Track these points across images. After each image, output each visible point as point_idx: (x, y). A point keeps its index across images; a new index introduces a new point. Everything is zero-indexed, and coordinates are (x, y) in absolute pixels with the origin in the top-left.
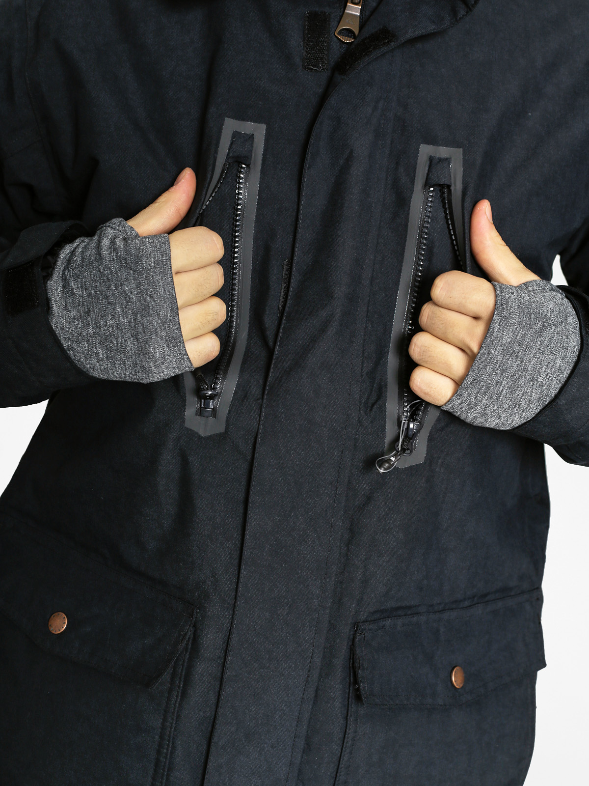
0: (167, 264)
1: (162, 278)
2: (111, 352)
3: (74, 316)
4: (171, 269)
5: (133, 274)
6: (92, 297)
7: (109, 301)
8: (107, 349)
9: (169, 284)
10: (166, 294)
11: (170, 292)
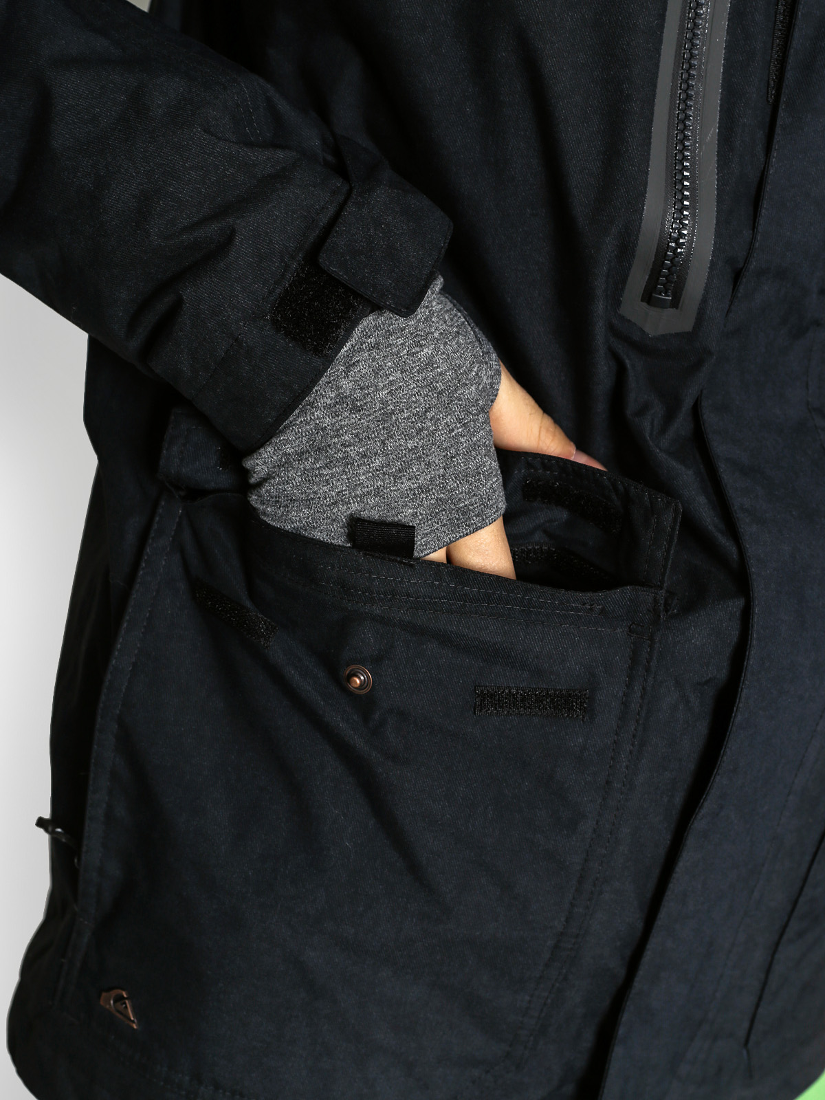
0: (469, 526)
1: (444, 526)
2: (299, 460)
3: (341, 387)
4: (464, 536)
5: (439, 475)
6: (383, 409)
7: (387, 441)
8: (302, 453)
9: (438, 540)
10: (422, 538)
11: (426, 545)
